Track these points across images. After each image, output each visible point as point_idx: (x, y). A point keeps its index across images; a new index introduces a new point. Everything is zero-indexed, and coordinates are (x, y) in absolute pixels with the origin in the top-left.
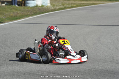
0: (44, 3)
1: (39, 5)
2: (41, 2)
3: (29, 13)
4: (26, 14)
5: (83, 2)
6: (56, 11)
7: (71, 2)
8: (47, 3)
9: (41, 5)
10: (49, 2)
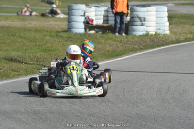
0: (159, 29)
1: (151, 33)
2: (154, 28)
3: (136, 46)
4: (131, 47)
6: (180, 42)
8: (164, 30)
9: (154, 33)
10: (167, 28)
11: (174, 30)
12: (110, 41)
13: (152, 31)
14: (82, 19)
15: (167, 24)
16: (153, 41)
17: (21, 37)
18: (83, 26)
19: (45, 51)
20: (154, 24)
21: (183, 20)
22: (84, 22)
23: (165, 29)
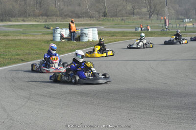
0: (94, 39)
4: (81, 47)
5: (123, 38)
7: (114, 38)
8: (96, 39)
12: (71, 45)
13: (91, 39)
14: (59, 35)
15: (98, 36)
16: (91, 44)
18: (59, 38)
19: (41, 50)
20: (92, 36)
21: (106, 34)
22: (61, 37)
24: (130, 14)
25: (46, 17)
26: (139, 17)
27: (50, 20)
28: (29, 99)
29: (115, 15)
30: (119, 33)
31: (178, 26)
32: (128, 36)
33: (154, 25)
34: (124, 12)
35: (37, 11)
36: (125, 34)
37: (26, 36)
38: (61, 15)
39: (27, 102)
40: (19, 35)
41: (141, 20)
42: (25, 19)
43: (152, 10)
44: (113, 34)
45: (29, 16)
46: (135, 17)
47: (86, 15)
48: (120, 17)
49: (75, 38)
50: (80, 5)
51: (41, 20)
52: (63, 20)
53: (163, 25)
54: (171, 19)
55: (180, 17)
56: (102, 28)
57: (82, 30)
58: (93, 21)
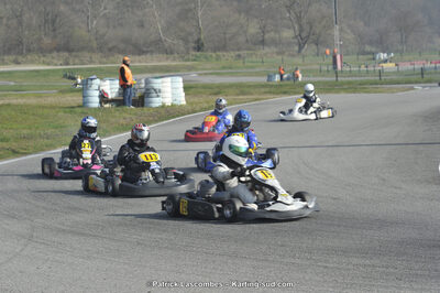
0: (175, 100)
1: (167, 104)
2: (170, 99)
3: (150, 118)
9: (170, 104)
11: (192, 100)
12: (124, 115)
13: (168, 102)
14: (97, 93)
15: (183, 94)
16: (169, 112)
17: (33, 114)
18: (97, 100)
19: (56, 128)
20: (169, 95)
21: (202, 90)
22: (100, 96)
23: (181, 99)
24: (255, 44)
25: (66, 54)
26: (275, 50)
27: (77, 61)
28: (31, 238)
29: (222, 47)
30: (231, 86)
31: (363, 68)
32: (252, 94)
33: (309, 67)
34: (242, 39)
35: (47, 41)
36: (246, 90)
37: (22, 96)
38: (100, 49)
39: (26, 245)
40: (5, 96)
41: (280, 57)
42: (20, 58)
43: (304, 35)
44: (217, 90)
45: (29, 51)
46: (267, 49)
47: (156, 47)
48: (233, 50)
49: (133, 99)
50: (142, 26)
51: (55, 61)
52: (105, 60)
53: (331, 67)
54: (347, 54)
55: (368, 48)
56: (193, 76)
57: (147, 82)
58: (174, 60)
